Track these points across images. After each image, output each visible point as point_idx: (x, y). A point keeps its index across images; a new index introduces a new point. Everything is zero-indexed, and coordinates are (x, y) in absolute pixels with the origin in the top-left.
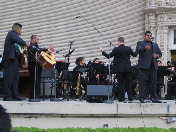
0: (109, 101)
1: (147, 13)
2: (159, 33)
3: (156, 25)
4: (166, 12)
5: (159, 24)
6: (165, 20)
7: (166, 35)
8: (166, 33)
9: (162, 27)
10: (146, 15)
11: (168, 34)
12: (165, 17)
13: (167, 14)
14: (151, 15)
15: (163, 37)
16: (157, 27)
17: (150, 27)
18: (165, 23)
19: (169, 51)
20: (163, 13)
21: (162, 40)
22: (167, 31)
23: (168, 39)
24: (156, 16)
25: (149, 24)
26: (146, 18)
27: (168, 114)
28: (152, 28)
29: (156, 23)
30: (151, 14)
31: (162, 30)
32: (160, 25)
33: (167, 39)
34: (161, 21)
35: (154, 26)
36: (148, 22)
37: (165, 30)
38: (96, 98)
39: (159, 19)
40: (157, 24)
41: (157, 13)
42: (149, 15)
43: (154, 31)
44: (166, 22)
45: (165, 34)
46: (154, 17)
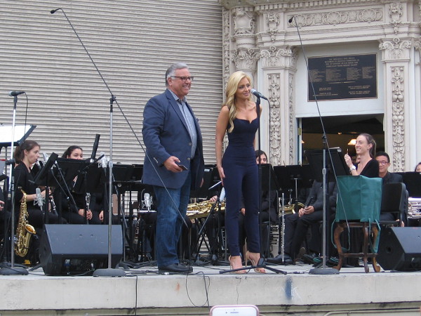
0: (110, 269)
1: (227, 10)
2: (264, 69)
3: (255, 45)
4: (285, 6)
5: (263, 43)
6: (280, 29)
7: (285, 76)
8: (285, 69)
9: (273, 51)
10: (225, 15)
11: (292, 71)
12: (281, 20)
13: (287, 10)
14: (241, 16)
15: (275, 79)
16: (259, 51)
17: (239, 51)
18: (282, 38)
19: (295, 122)
20: (276, 7)
21: (274, 90)
22: (288, 62)
23: (290, 85)
24: (256, 17)
25: (234, 41)
26: (225, 23)
27: (287, 306)
28: (242, 53)
29: (255, 38)
30: (239, 12)
31: (273, 59)
32: (266, 45)
33: (287, 85)
34: (269, 33)
35: (249, 47)
36: (230, 36)
37: (283, 59)
38: (76, 262)
39: (263, 27)
40: (259, 41)
41: (257, 9)
42: (234, 15)
43: (251, 62)
44: (286, 34)
45: (282, 72)
46: (250, 21)
